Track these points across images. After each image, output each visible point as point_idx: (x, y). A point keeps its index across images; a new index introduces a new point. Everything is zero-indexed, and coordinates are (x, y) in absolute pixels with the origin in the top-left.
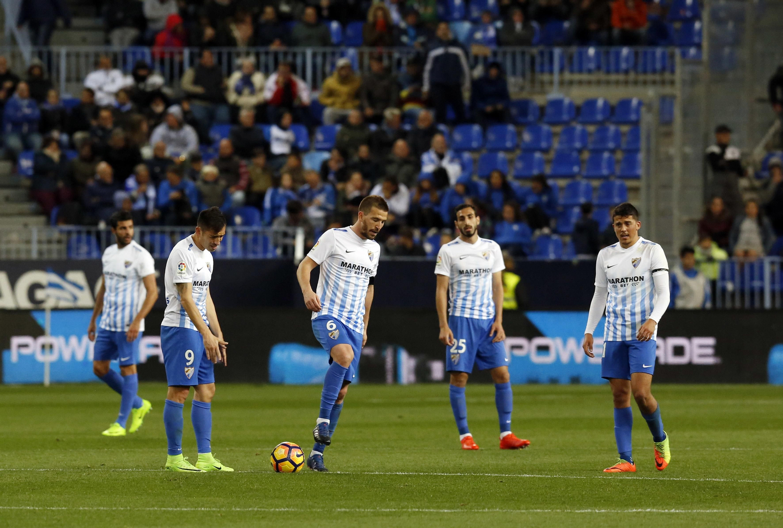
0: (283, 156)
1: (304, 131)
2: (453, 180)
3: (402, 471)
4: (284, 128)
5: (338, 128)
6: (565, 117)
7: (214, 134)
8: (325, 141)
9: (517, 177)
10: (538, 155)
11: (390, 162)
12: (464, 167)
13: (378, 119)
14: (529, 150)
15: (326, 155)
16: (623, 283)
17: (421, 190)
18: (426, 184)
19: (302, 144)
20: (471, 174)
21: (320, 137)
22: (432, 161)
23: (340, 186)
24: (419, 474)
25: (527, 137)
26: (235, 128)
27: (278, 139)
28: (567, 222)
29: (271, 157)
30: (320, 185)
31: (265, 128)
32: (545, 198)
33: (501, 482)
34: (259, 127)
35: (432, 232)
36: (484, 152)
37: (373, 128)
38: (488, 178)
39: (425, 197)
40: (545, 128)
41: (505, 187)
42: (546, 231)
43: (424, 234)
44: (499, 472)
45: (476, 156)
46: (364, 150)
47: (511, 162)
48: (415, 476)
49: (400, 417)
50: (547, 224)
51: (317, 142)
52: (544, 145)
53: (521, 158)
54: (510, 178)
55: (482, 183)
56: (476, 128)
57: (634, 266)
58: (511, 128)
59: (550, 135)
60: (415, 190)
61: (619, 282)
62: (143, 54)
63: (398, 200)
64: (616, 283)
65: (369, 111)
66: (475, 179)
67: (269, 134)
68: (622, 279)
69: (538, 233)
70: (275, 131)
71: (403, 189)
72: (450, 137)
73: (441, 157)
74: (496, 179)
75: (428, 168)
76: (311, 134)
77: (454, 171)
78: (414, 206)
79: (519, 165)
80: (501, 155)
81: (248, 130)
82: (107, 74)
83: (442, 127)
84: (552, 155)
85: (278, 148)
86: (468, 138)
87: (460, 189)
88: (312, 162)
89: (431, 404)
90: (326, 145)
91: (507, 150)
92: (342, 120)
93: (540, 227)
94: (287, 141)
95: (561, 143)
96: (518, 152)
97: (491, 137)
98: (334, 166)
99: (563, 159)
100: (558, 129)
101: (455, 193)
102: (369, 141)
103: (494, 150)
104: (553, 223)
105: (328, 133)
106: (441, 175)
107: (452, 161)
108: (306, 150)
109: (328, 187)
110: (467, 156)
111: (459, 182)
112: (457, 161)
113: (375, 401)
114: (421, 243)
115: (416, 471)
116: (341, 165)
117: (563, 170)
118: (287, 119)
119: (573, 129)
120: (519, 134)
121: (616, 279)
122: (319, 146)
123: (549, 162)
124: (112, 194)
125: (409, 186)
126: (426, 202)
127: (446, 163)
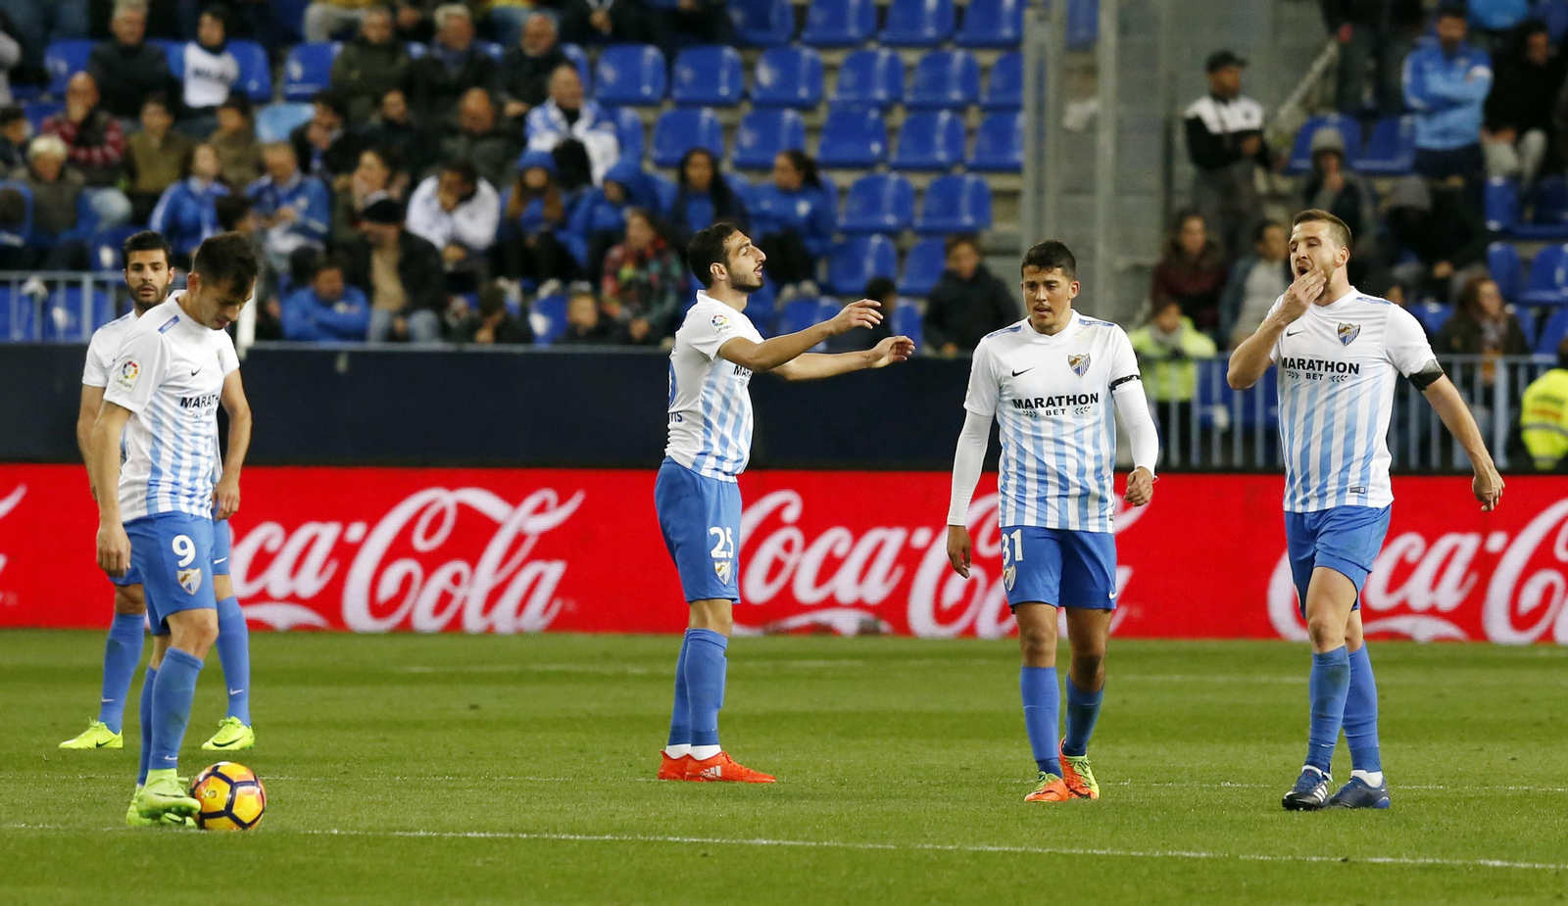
0: (209, 111)
1: (259, 54)
2: (599, 172)
3: (480, 829)
4: (215, 50)
5: (337, 48)
6: (853, 31)
7: (56, 63)
8: (306, 79)
9: (742, 166)
10: (789, 115)
11: (453, 132)
13: (425, 31)
14: (768, 107)
15: (307, 112)
16: (1051, 407)
17: (527, 193)
18: (535, 178)
19: (253, 86)
20: (641, 157)
21: (295, 69)
22: (551, 126)
23: (340, 182)
24: (518, 838)
25: (765, 75)
27: (198, 73)
28: (855, 268)
29: (181, 113)
30: (295, 178)
31: (174, 49)
33: (705, 855)
34: (157, 45)
35: (549, 288)
36: (668, 108)
37: (417, 49)
38: (682, 166)
39: (534, 208)
40: (807, 53)
41: (718, 187)
42: (808, 287)
43: (529, 292)
44: (702, 833)
45: (649, 116)
46: (394, 102)
47: (730, 129)
48: (509, 840)
49: (474, 707)
50: (810, 275)
51: (291, 81)
52: (803, 93)
53: (751, 122)
54: (726, 167)
55: (667, 179)
56: (651, 53)
57: (1078, 371)
58: (729, 53)
59: (818, 71)
60: (512, 192)
61: (1042, 406)
63: (471, 216)
64: (1037, 407)
65: (408, 15)
67: (181, 63)
68: (1050, 398)
69: (789, 291)
70: (194, 56)
71: (485, 189)
72: (592, 76)
73: (572, 116)
74: (699, 170)
75: (543, 141)
76: (275, 61)
77: (602, 149)
78: (508, 228)
79: (747, 138)
80: (707, 114)
81: (130, 52)
83: (573, 51)
84: (821, 116)
85: (199, 94)
86: (631, 76)
88: (273, 127)
89: (544, 677)
90: (310, 89)
91: (720, 104)
92: (347, 32)
93: (796, 280)
94: (221, 78)
95: (841, 89)
96: (746, 109)
97: (685, 74)
98: (322, 138)
99: (847, 124)
100: (836, 57)
101: (600, 198)
102: (408, 86)
103: (690, 105)
104: (822, 271)
105: (314, 60)
106: (572, 158)
107: (595, 126)
108: (264, 100)
109: (314, 183)
110: (628, 114)
111: (608, 178)
112: (608, 125)
113: (417, 669)
114: (525, 312)
115: (511, 830)
116: (336, 134)
117: (847, 150)
119: (872, 57)
120: (750, 67)
121: (1036, 400)
122: (293, 90)
123: (813, 130)
126: (535, 221)
127: (580, 131)
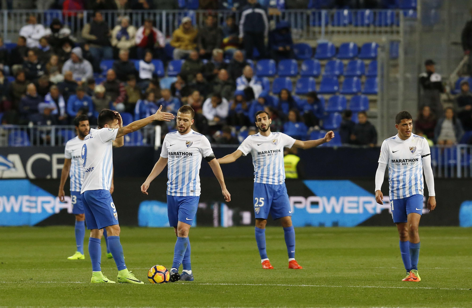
0: (147, 80)
1: (161, 64)
2: (257, 96)
3: (224, 282)
4: (148, 62)
5: (183, 61)
6: (329, 55)
7: (103, 66)
8: (174, 70)
9: (298, 93)
10: (311, 79)
11: (217, 84)
12: (263, 87)
13: (209, 56)
14: (306, 76)
15: (175, 79)
16: (404, 163)
17: (237, 102)
18: (239, 98)
19: (159, 72)
20: (269, 91)
21: (171, 67)
22: (243, 83)
23: (184, 99)
24: (235, 285)
25: (304, 67)
26: (117, 62)
27: (144, 69)
28: (330, 123)
29: (139, 80)
30: (171, 98)
31: (136, 62)
32: (316, 107)
33: (288, 289)
34: (132, 61)
35: (243, 129)
36: (277, 77)
37: (205, 61)
38: (279, 94)
39: (239, 106)
40: (316, 61)
41: (290, 99)
42: (317, 128)
43: (238, 130)
44: (287, 283)
45: (272, 80)
46: (199, 77)
47: (294, 83)
48: (232, 286)
49: (223, 248)
50: (318, 124)
51: (170, 71)
52: (315, 72)
53: (300, 81)
54: (293, 94)
55: (276, 97)
56: (272, 62)
57: (412, 152)
58: (294, 61)
59: (320, 66)
60: (232, 102)
61: (401, 162)
62: (57, 14)
63: (221, 109)
64: (399, 162)
65: (202, 51)
66: (271, 94)
67: (138, 66)
68: (404, 160)
69: (311, 129)
70: (142, 64)
71: (224, 101)
72: (255, 67)
73: (249, 80)
74: (284, 95)
75: (241, 88)
76: (165, 66)
77: (257, 89)
78: (231, 112)
79: (299, 86)
80: (288, 79)
81: (125, 63)
82: (34, 28)
83: (250, 61)
84: (320, 79)
85: (144, 75)
86: (266, 68)
87: (261, 101)
88: (165, 84)
89: (243, 239)
90: (175, 73)
91: (291, 76)
92: (186, 57)
93: (313, 125)
94: (150, 70)
95: (326, 71)
96: (299, 77)
97: (281, 67)
98: (179, 87)
99: (328, 82)
100: (324, 62)
101: (258, 104)
102: (202, 71)
103: (284, 76)
104: (321, 123)
105: (176, 65)
106: (249, 92)
107: (256, 83)
108: (162, 76)
109: (176, 100)
110: (265, 79)
111: (260, 97)
112: (259, 83)
113: (206, 237)
114: (237, 136)
115: (233, 283)
116: (183, 85)
117: (328, 89)
118: (149, 56)
119: (335, 62)
120: (299, 65)
121: (399, 160)
122: (171, 73)
123: (318, 83)
124: (37, 104)
125: (228, 99)
126: (239, 109)
127: (252, 84)
